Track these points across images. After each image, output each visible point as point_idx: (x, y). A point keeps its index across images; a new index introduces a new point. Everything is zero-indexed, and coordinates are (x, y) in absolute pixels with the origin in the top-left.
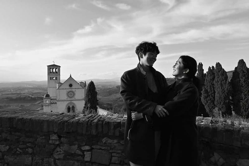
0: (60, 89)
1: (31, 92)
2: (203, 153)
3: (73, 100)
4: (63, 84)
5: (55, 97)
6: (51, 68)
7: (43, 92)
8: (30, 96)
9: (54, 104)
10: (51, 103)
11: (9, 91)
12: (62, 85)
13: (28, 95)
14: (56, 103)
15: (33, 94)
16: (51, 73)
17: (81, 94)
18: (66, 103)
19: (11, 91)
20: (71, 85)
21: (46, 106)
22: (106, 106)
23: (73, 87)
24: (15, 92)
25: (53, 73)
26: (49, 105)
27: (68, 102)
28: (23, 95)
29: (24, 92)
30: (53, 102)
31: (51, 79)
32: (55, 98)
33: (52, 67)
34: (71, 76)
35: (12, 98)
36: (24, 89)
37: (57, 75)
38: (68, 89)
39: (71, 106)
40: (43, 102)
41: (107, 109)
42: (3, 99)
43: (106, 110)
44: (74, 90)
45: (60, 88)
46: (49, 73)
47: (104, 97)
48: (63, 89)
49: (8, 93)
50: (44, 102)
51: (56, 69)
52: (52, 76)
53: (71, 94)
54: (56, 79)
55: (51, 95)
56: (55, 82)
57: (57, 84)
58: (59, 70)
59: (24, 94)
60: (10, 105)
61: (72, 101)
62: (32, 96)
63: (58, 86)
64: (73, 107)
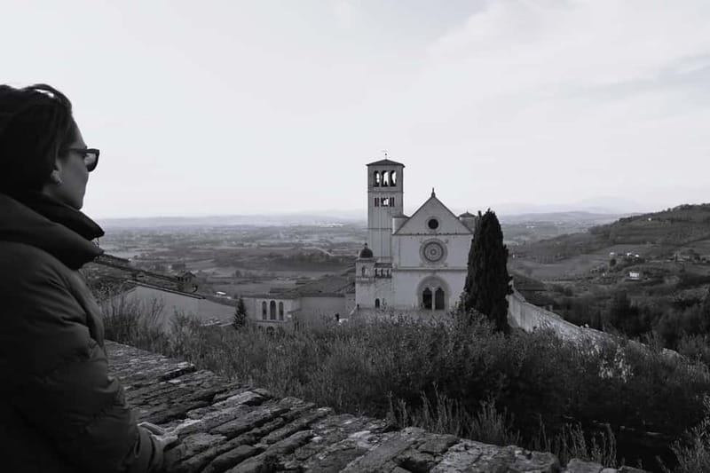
0: (401, 235)
1: (327, 241)
3: (439, 270)
4: (409, 218)
5: (386, 258)
6: (376, 172)
7: (358, 242)
8: (325, 251)
9: (383, 281)
10: (377, 276)
11: (275, 236)
12: (408, 224)
13: (319, 249)
14: (389, 277)
15: (331, 247)
16: (377, 185)
18: (418, 279)
19: (278, 238)
20: (433, 224)
21: (362, 283)
22: (550, 295)
23: (442, 228)
24: (287, 242)
25: (383, 186)
26: (371, 282)
27: (423, 276)
28: (309, 248)
29: (308, 241)
30: (384, 272)
31: (376, 204)
32: (388, 261)
33: (380, 169)
34: (433, 194)
35: (281, 256)
36: (310, 231)
37: (393, 192)
38: (425, 234)
39: (433, 290)
40: (354, 271)
41: (551, 307)
42: (261, 257)
43: (548, 309)
44: (443, 239)
45: (401, 232)
46: (373, 185)
47: (543, 265)
48: (411, 235)
49: (272, 242)
50: (359, 273)
51: (392, 172)
52: (379, 196)
53: (434, 252)
54: (392, 201)
55: (375, 254)
56: (389, 213)
57: (394, 219)
58: (400, 177)
59: (310, 245)
60: (278, 273)
61: (438, 274)
62: (330, 251)
63: (396, 225)
64: (440, 293)
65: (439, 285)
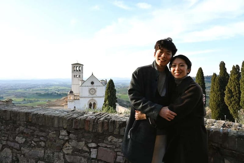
0: (82, 86)
1: (57, 88)
2: (212, 159)
3: (94, 97)
4: (85, 81)
5: (78, 93)
6: (74, 67)
7: (68, 89)
8: (57, 92)
9: (77, 101)
10: (74, 99)
11: (39, 87)
12: (85, 83)
13: (55, 91)
14: (79, 99)
15: (59, 90)
16: (75, 71)
17: (102, 91)
18: (88, 100)
19: (40, 87)
20: (92, 83)
21: (70, 101)
22: (125, 103)
23: (95, 84)
24: (44, 89)
25: (77, 71)
26: (72, 101)
27: (90, 99)
28: (51, 91)
29: (51, 88)
30: (77, 98)
31: (74, 77)
32: (78, 95)
33: (76, 66)
34: (92, 74)
35: (41, 93)
36: (51, 85)
37: (80, 73)
38: (90, 86)
39: (92, 103)
40: (67, 98)
41: (126, 107)
42: (33, 94)
43: (125, 107)
44: (95, 87)
45: (83, 85)
46: (74, 71)
47: (123, 95)
48: (85, 86)
49: (37, 89)
50: (69, 98)
51: (80, 67)
52: (76, 74)
53: (92, 91)
54: (79, 77)
55: (74, 92)
56: (79, 80)
57: (80, 82)
58: (82, 68)
59: (51, 90)
60: (39, 99)
61: (94, 98)
62: (58, 92)
63: (81, 83)
64: (94, 104)
65: (94, 101)
